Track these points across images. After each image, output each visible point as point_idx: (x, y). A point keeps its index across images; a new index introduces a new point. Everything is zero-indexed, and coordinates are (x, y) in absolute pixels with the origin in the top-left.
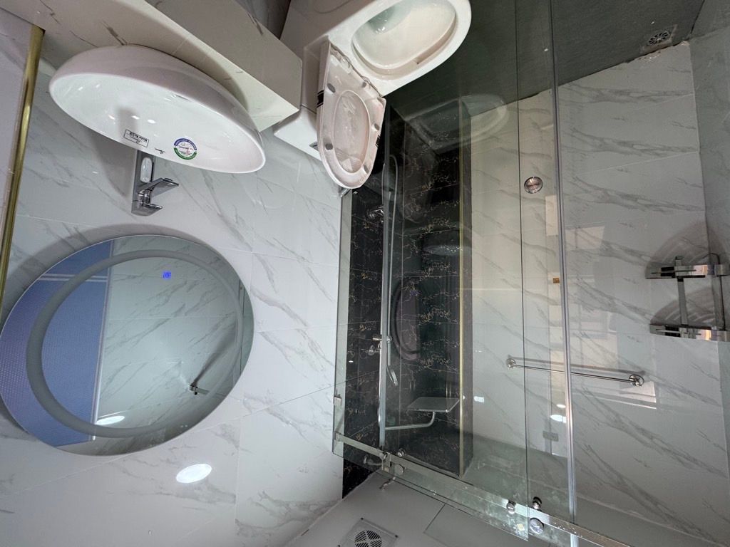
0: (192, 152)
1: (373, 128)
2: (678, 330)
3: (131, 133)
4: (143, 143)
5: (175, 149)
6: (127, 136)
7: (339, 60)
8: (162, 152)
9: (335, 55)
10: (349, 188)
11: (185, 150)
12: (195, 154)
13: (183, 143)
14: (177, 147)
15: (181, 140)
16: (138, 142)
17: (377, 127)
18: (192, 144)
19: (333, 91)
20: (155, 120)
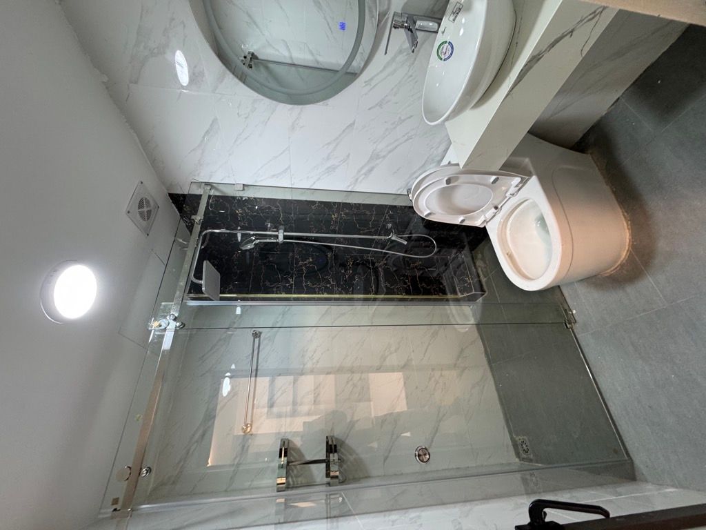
0: (443, 57)
1: (461, 218)
2: (285, 456)
3: (460, 9)
4: (452, 18)
5: (446, 42)
6: (458, 5)
7: (517, 186)
8: (443, 33)
9: (520, 182)
10: (413, 201)
11: (444, 51)
12: (441, 59)
13: (450, 50)
14: (447, 44)
15: (452, 48)
16: (453, 13)
17: (463, 221)
18: (449, 57)
19: (493, 183)
20: (463, 35)
